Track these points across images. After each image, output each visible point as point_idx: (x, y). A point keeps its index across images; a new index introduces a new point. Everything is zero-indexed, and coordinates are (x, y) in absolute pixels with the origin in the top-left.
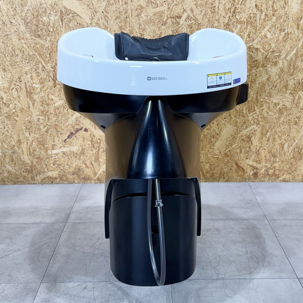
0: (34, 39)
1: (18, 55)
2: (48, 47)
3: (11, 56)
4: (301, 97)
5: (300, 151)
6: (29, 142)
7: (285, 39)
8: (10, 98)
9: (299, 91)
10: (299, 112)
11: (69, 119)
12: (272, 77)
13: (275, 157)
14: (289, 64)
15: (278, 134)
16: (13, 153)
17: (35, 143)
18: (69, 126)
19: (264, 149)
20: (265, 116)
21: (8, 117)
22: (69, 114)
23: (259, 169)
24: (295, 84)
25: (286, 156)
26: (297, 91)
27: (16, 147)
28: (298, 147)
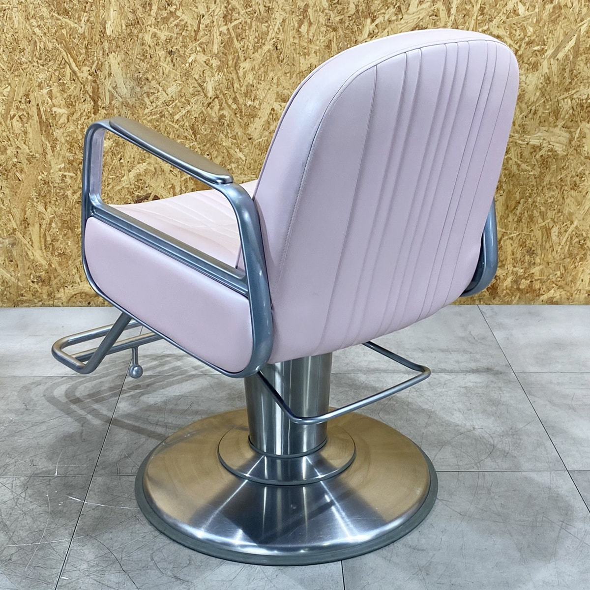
0: (57, 18)
1: (24, 49)
2: (84, 33)
3: (10, 53)
4: (585, 133)
5: (582, 242)
6: (44, 222)
7: (553, 17)
8: (7, 137)
9: (581, 122)
10: (581, 163)
11: (123, 176)
12: (527, 94)
13: (533, 253)
14: (561, 67)
15: (540, 209)
16: (13, 244)
17: (56, 224)
18: (123, 191)
19: (512, 238)
20: (513, 172)
21: (4, 172)
22: (123, 166)
23: (499, 278)
24: (573, 109)
25: (555, 252)
26: (577, 122)
27: (19, 233)
28: (579, 234)
